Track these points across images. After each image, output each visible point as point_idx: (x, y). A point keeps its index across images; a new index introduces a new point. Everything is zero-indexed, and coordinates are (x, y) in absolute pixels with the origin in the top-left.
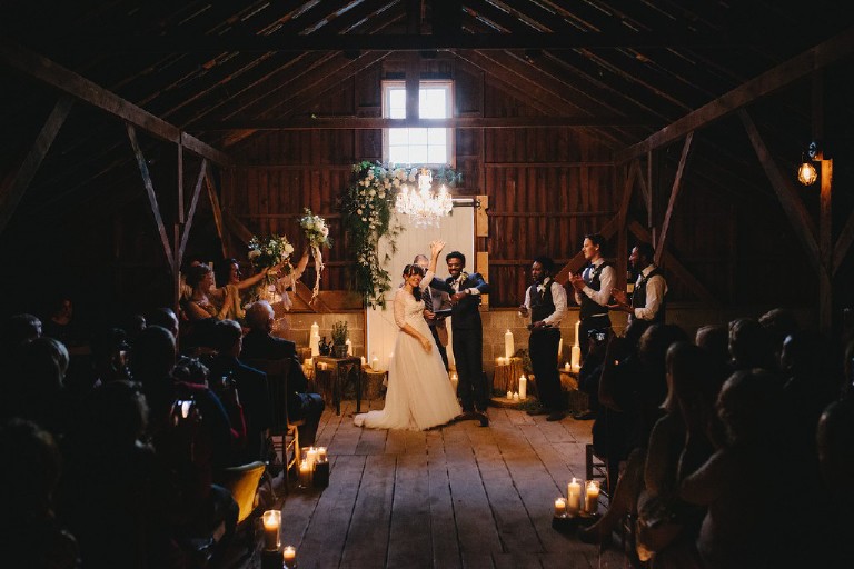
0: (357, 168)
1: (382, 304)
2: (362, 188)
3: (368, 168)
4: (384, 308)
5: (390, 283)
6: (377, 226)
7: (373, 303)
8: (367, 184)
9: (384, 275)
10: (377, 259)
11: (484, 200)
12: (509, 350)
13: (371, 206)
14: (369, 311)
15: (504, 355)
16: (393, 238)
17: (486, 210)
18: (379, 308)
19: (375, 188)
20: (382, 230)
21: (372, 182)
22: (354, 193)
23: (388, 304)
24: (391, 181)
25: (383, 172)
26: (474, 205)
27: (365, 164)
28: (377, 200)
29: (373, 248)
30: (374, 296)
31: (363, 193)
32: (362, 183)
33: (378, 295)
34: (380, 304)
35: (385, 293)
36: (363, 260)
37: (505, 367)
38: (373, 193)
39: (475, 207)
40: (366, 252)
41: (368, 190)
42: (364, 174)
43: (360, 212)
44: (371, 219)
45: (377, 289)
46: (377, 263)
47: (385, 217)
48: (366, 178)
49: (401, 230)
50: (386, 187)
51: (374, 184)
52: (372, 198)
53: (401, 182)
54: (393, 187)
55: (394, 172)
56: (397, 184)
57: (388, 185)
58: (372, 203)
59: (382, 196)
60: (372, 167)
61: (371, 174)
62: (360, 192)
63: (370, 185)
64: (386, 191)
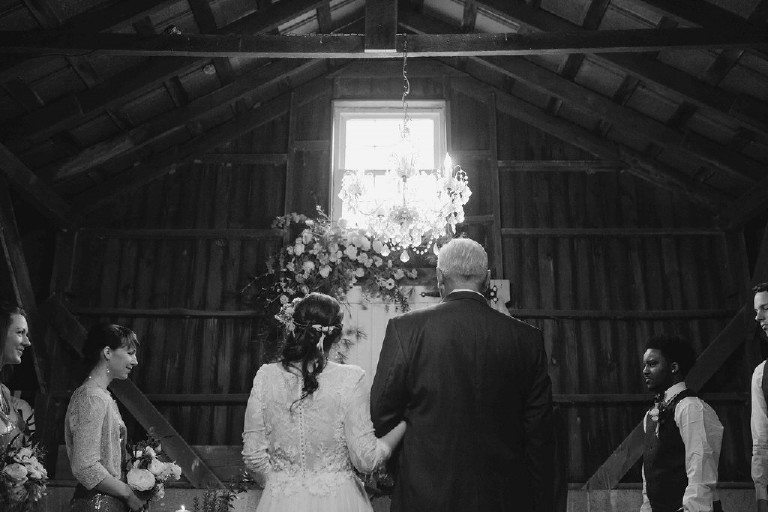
0: (284, 220)
2: (288, 258)
3: (303, 226)
8: (300, 249)
11: (502, 287)
17: (508, 305)
19: (313, 258)
21: (309, 247)
22: (276, 265)
24: (342, 248)
25: (329, 231)
27: (297, 218)
28: (314, 279)
31: (291, 267)
32: (290, 250)
38: (309, 266)
41: (300, 260)
42: (297, 229)
48: (298, 240)
49: (358, 336)
50: (333, 260)
51: (311, 252)
52: (306, 276)
53: (360, 251)
54: (345, 258)
55: (347, 235)
56: (351, 253)
57: (336, 256)
58: (308, 282)
59: (325, 272)
60: (309, 222)
61: (307, 234)
62: (286, 264)
63: (306, 254)
64: (333, 265)
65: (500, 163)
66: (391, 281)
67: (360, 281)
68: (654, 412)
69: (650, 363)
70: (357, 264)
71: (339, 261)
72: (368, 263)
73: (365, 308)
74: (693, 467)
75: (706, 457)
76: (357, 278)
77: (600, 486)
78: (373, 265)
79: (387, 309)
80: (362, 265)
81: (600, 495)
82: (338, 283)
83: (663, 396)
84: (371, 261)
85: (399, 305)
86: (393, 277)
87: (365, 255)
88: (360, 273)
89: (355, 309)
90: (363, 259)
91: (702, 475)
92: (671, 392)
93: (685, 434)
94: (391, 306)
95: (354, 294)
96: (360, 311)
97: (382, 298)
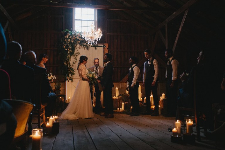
0: (64, 31)
1: (72, 80)
2: (66, 38)
3: (68, 32)
4: (72, 81)
5: (75, 73)
6: (70, 52)
7: (68, 79)
8: (68, 37)
9: (72, 69)
10: (70, 63)
11: (107, 45)
12: (117, 94)
13: (69, 45)
14: (67, 82)
15: (115, 96)
16: (76, 56)
17: (108, 48)
18: (70, 81)
19: (70, 39)
20: (72, 53)
21: (69, 36)
22: (63, 40)
23: (74, 80)
24: (76, 37)
25: (73, 33)
26: (104, 46)
27: (67, 30)
28: (70, 43)
29: (69, 60)
30: (69, 77)
31: (66, 40)
32: (65, 37)
33: (70, 76)
34: (71, 80)
35: (73, 75)
36: (65, 63)
37: (116, 99)
38: (69, 40)
39: (104, 47)
40: (66, 61)
42: (66, 33)
43: (65, 47)
44: (68, 49)
45: (70, 74)
46: (70, 65)
47: (73, 49)
48: (67, 35)
49: (79, 54)
50: (74, 39)
52: (69, 42)
53: (79, 37)
54: (76, 39)
55: (77, 34)
56: (78, 38)
57: (75, 38)
58: (69, 44)
59: (73, 42)
60: (69, 31)
61: (69, 34)
62: (65, 40)
63: (68, 38)
64: (74, 40)
65: (107, 20)
66: (85, 43)
67: (79, 43)
68: (130, 68)
69: (130, 61)
70: (78, 40)
73: (80, 48)
74: (135, 76)
75: (136, 75)
77: (123, 82)
78: (82, 40)
79: (84, 49)
81: (123, 84)
82: (75, 43)
83: (132, 66)
85: (87, 48)
88: (79, 42)
89: (78, 49)
90: (80, 39)
91: (135, 78)
92: (134, 65)
93: (134, 72)
94: (85, 48)
95: (78, 46)
96: (79, 49)
97: (84, 47)
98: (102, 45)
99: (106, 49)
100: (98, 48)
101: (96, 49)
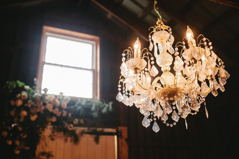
0: (11, 85)
2: (13, 107)
3: (23, 89)
11: (124, 131)
13: (20, 129)
17: (127, 140)
19: (27, 109)
20: (28, 155)
21: (25, 102)
24: (45, 104)
25: (37, 94)
27: (21, 84)
31: (13, 113)
32: (12, 103)
38: (25, 113)
41: (19, 109)
44: (18, 143)
47: (33, 141)
49: (48, 156)
50: (38, 110)
51: (26, 105)
52: (22, 119)
53: (54, 107)
54: (45, 110)
55: (47, 98)
56: (50, 107)
57: (41, 109)
59: (34, 118)
60: (27, 87)
62: (9, 111)
64: (39, 114)
66: (72, 125)
67: (53, 123)
71: (42, 112)
72: (59, 114)
73: (53, 139)
76: (51, 122)
78: (62, 115)
79: (66, 140)
80: (55, 115)
82: (40, 124)
84: (60, 113)
86: (72, 123)
87: (57, 109)
88: (54, 119)
89: (48, 140)
94: (69, 139)
95: (48, 131)
96: (50, 142)
97: (64, 135)
98: (114, 131)
99: (124, 142)
100: (103, 138)
101: (97, 140)
